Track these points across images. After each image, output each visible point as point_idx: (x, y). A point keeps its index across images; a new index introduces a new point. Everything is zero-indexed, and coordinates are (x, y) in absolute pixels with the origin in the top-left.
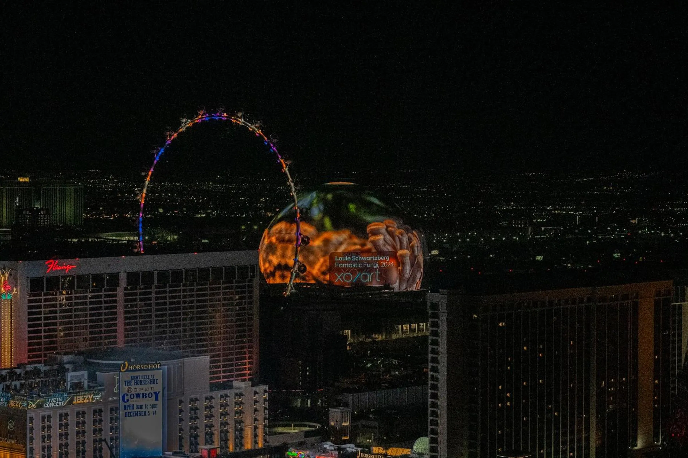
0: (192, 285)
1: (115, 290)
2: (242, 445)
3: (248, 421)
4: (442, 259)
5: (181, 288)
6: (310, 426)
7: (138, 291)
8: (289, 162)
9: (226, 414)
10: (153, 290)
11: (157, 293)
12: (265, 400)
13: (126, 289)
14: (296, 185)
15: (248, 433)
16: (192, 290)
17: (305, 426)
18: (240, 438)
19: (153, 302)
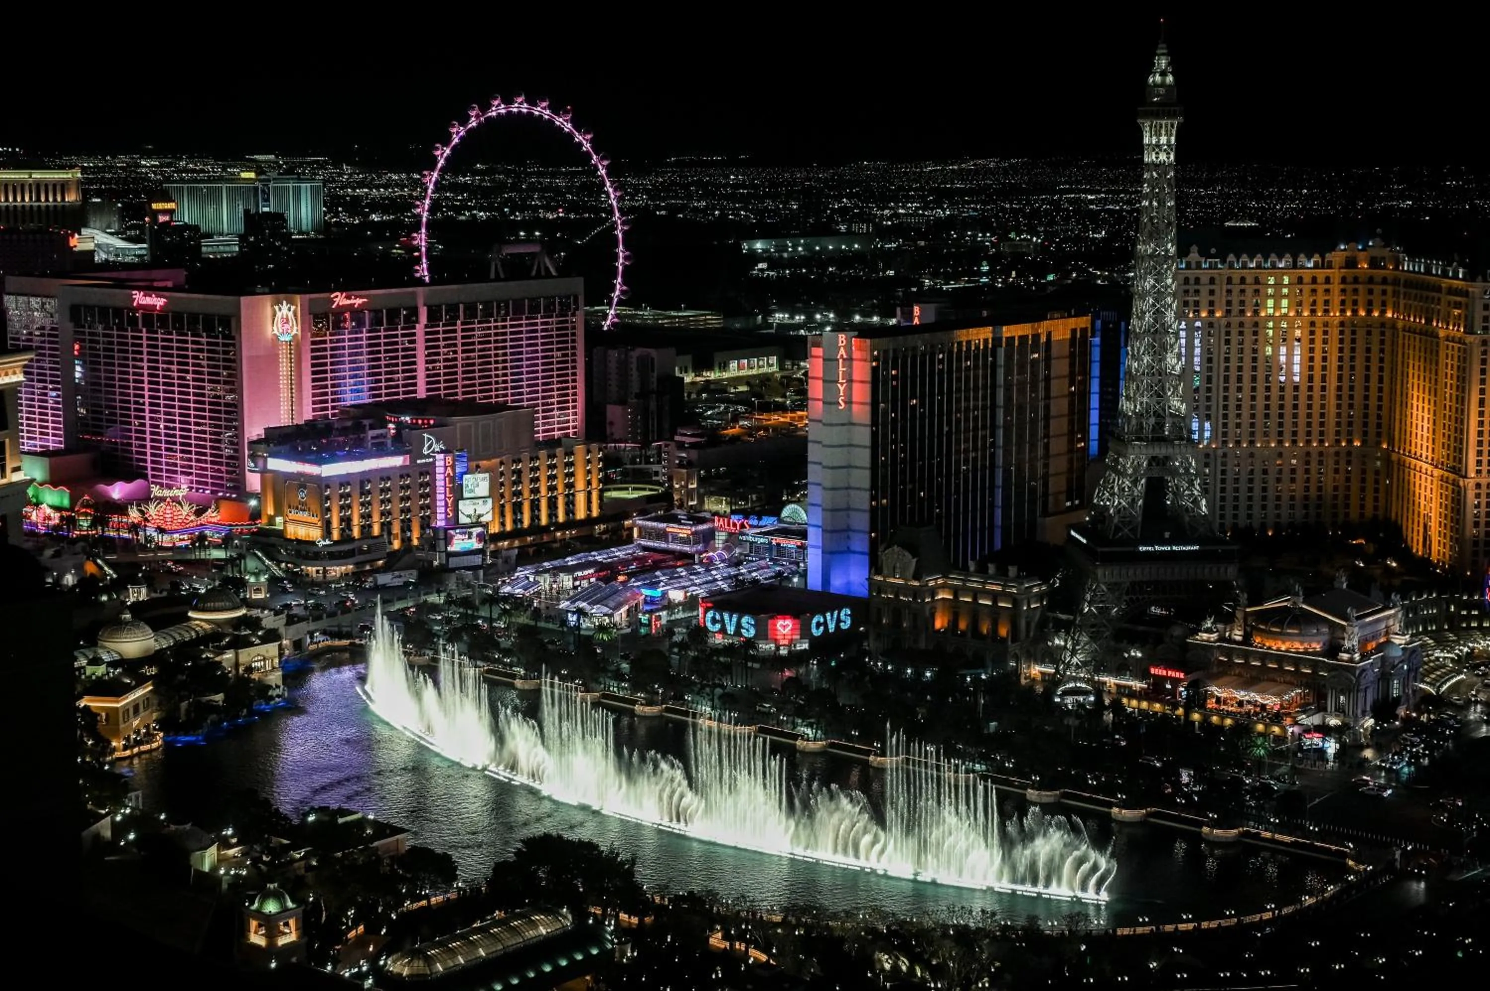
0: (505, 320)
1: (414, 328)
2: (574, 514)
3: (580, 485)
4: (771, 273)
5: (492, 325)
6: (651, 490)
7: (441, 329)
8: (605, 163)
9: (554, 477)
10: (459, 326)
11: (463, 330)
12: (600, 460)
13: (426, 326)
14: (615, 190)
15: (581, 499)
16: (504, 327)
17: (644, 489)
18: (570, 503)
19: (459, 341)
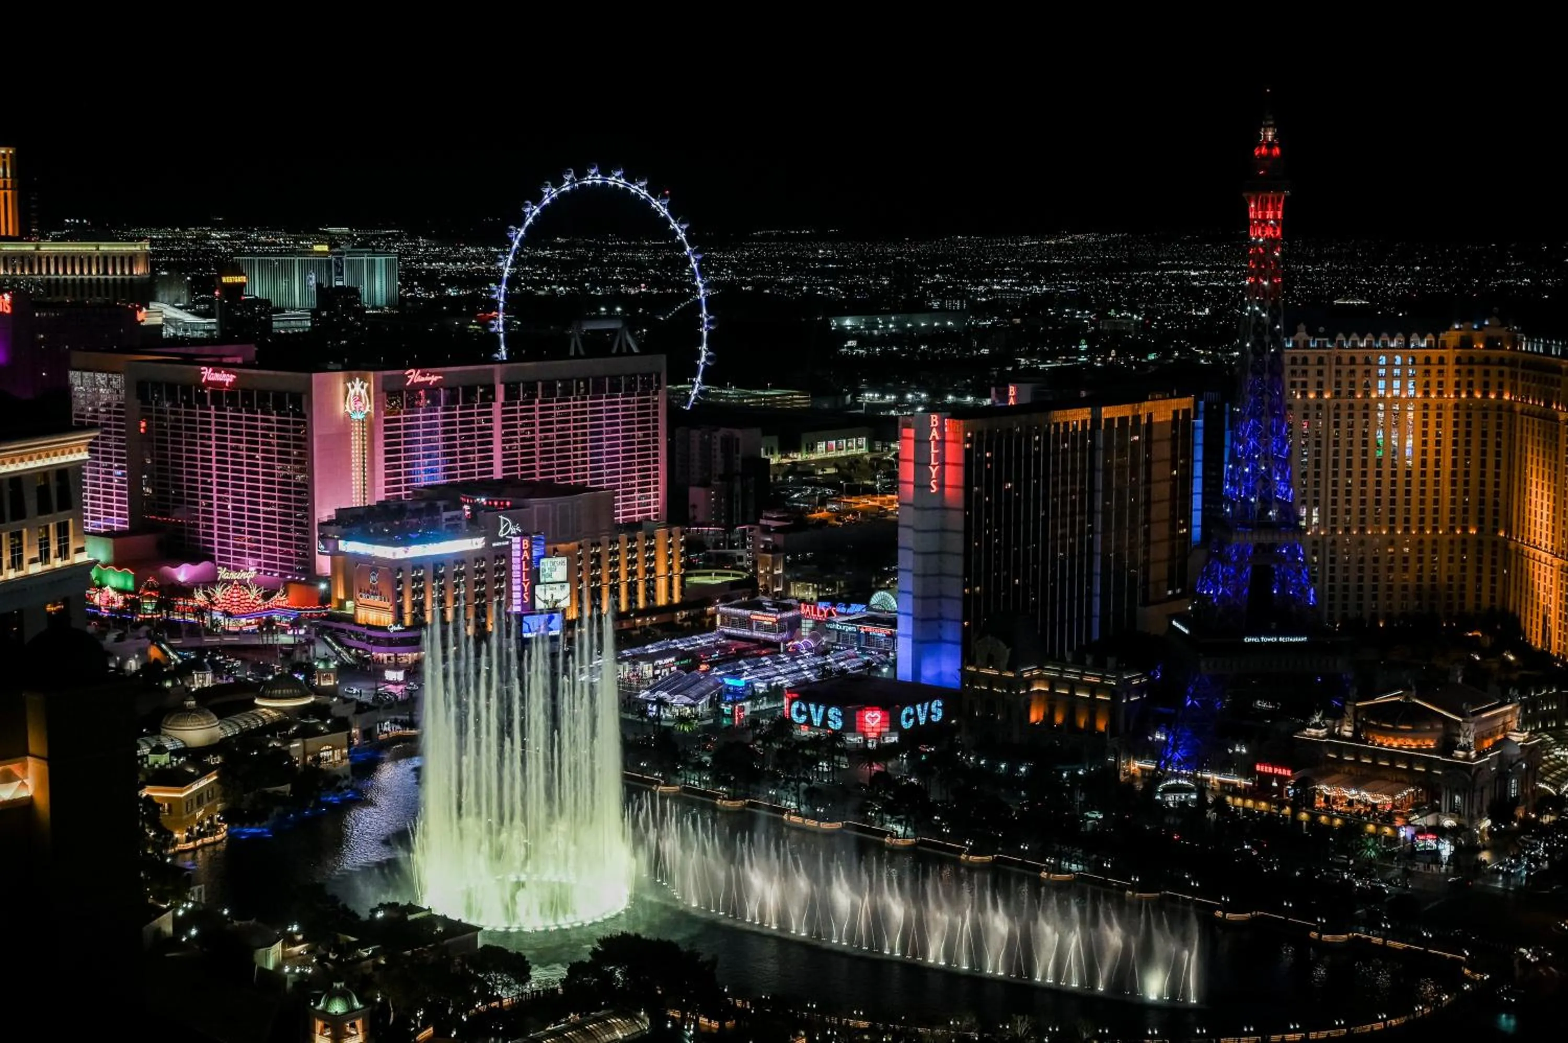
0: (585, 399)
1: (490, 406)
2: (654, 600)
3: (661, 570)
5: (571, 403)
6: (734, 575)
7: (518, 408)
9: (634, 562)
10: (537, 404)
11: (541, 409)
12: (682, 544)
13: (503, 405)
15: (662, 584)
17: (728, 575)
18: (651, 589)
19: (537, 420)
